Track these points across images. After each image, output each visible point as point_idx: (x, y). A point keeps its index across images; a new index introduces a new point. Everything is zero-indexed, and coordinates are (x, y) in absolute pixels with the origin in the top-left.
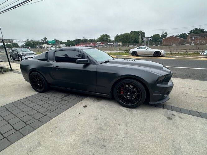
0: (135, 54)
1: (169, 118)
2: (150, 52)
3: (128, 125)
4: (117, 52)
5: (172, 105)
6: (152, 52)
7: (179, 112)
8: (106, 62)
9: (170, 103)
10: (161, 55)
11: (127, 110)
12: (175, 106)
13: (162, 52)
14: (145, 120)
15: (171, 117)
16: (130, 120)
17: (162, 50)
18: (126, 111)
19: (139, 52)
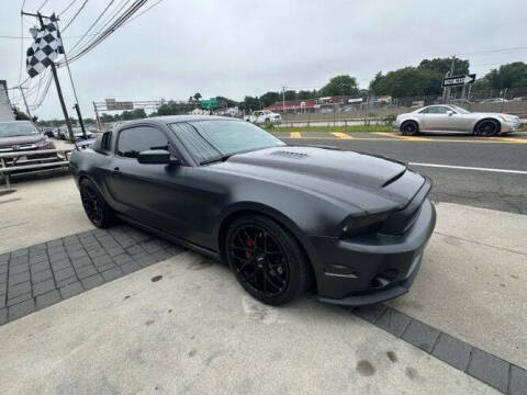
0: (411, 128)
1: (366, 367)
2: (462, 121)
3: (216, 361)
4: (363, 123)
5: (419, 316)
6: (470, 121)
7: (424, 348)
8: (224, 159)
9: (417, 307)
10: (502, 131)
11: (254, 308)
12: (426, 322)
13: (507, 120)
14: (277, 356)
15: (374, 363)
16: (234, 343)
17: (505, 116)
18: (248, 311)
19: (423, 121)
